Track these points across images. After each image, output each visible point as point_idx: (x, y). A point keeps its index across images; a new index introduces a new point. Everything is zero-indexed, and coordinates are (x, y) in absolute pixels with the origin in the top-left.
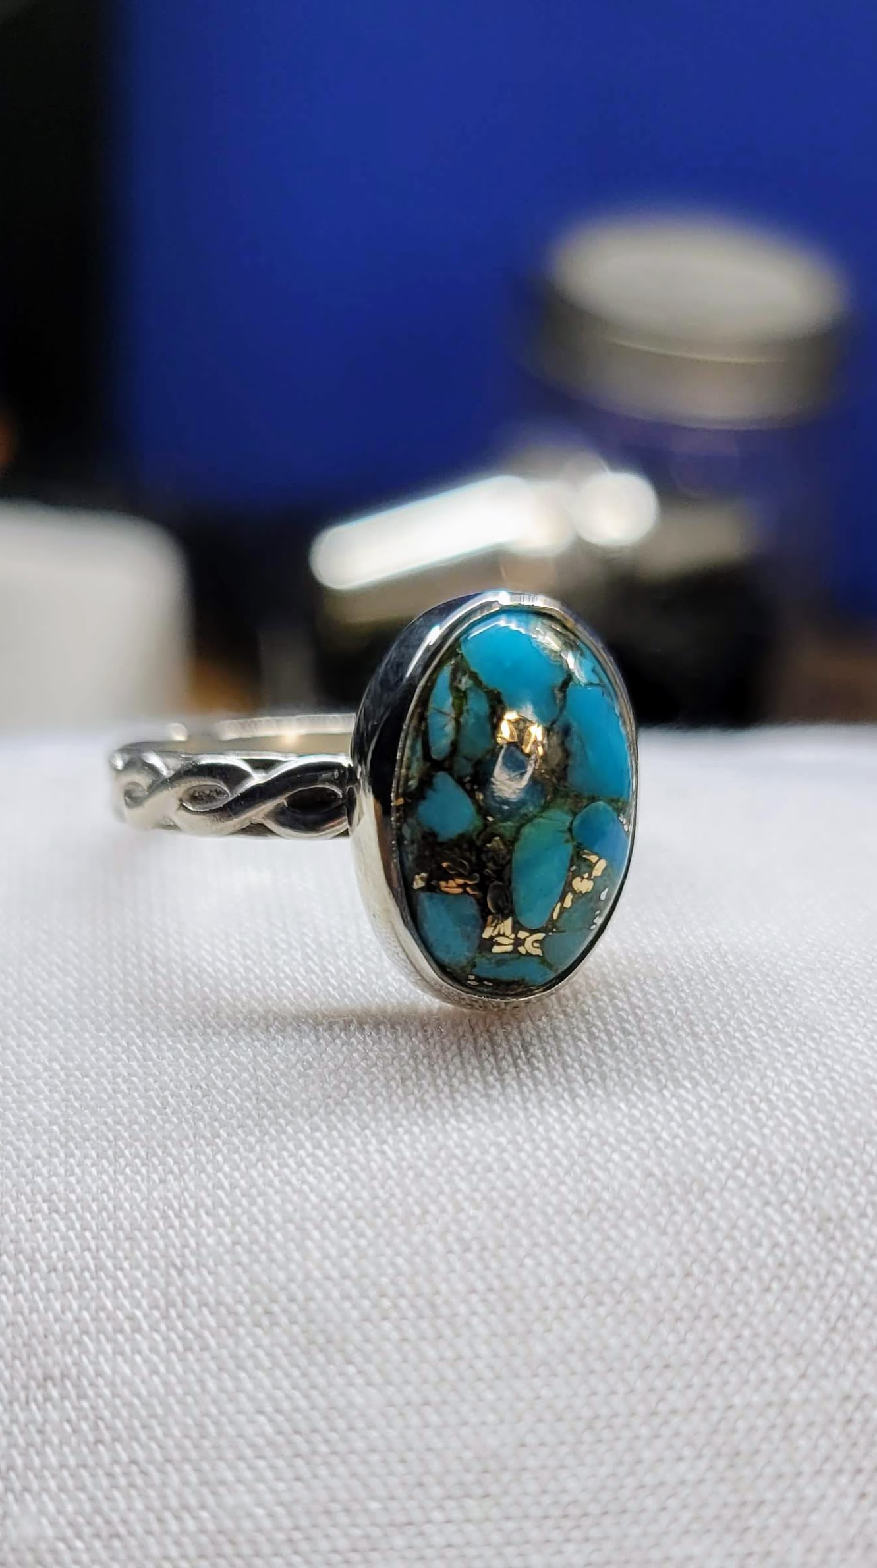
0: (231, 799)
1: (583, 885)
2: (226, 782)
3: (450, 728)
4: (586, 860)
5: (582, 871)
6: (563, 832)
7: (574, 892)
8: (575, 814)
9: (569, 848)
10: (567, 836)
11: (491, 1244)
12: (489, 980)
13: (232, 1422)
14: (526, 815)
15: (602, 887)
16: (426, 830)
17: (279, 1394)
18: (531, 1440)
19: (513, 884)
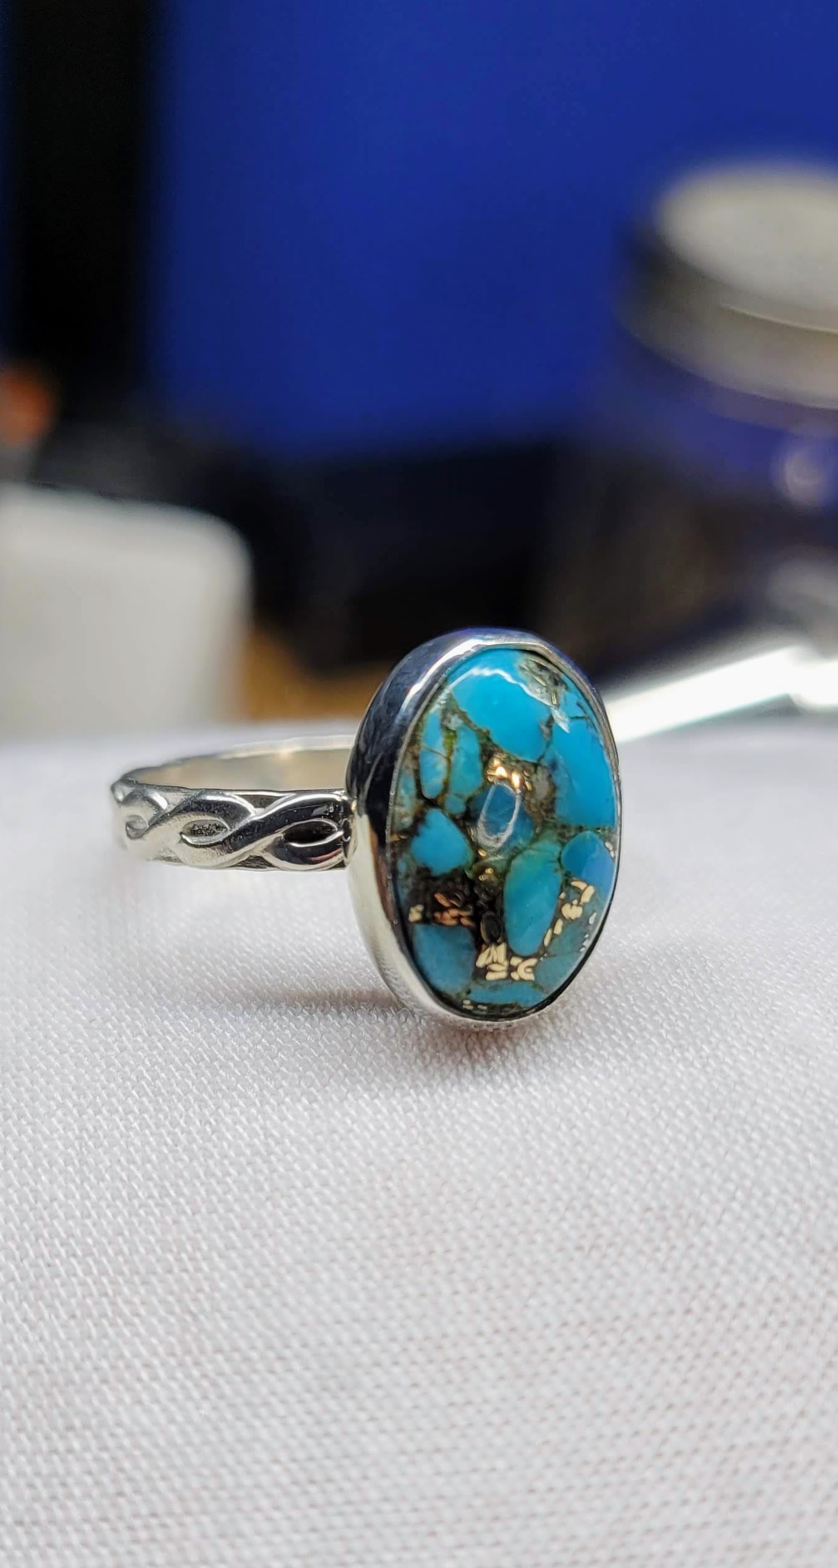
0: (229, 833)
1: (572, 912)
2: (225, 816)
3: (442, 765)
4: (574, 887)
5: (571, 898)
6: (552, 862)
7: (564, 918)
8: (563, 845)
9: (559, 877)
10: (557, 865)
11: (495, 1283)
12: (484, 1004)
13: (249, 1473)
14: (515, 847)
15: (590, 912)
16: (421, 865)
17: (293, 1443)
18: (540, 1485)
19: (506, 915)
